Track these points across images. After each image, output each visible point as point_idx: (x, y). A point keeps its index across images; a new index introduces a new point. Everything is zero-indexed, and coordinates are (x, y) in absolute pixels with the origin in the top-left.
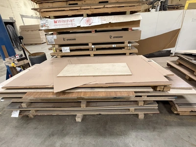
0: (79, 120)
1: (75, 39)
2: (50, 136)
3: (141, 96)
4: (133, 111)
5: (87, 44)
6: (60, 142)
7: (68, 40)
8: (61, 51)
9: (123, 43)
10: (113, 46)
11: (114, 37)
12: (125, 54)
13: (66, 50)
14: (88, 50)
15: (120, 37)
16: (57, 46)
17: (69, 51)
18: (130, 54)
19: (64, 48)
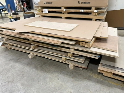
0: (30, 56)
1: (51, 3)
2: (10, 60)
3: (69, 48)
4: (65, 60)
5: (60, 8)
6: (13, 64)
7: (47, 3)
8: (42, 11)
9: (90, 9)
10: (81, 11)
11: (82, 3)
12: (91, 20)
13: (46, 11)
14: (61, 13)
15: (87, 3)
16: (40, 8)
17: (48, 13)
18: (96, 20)
19: (44, 9)
